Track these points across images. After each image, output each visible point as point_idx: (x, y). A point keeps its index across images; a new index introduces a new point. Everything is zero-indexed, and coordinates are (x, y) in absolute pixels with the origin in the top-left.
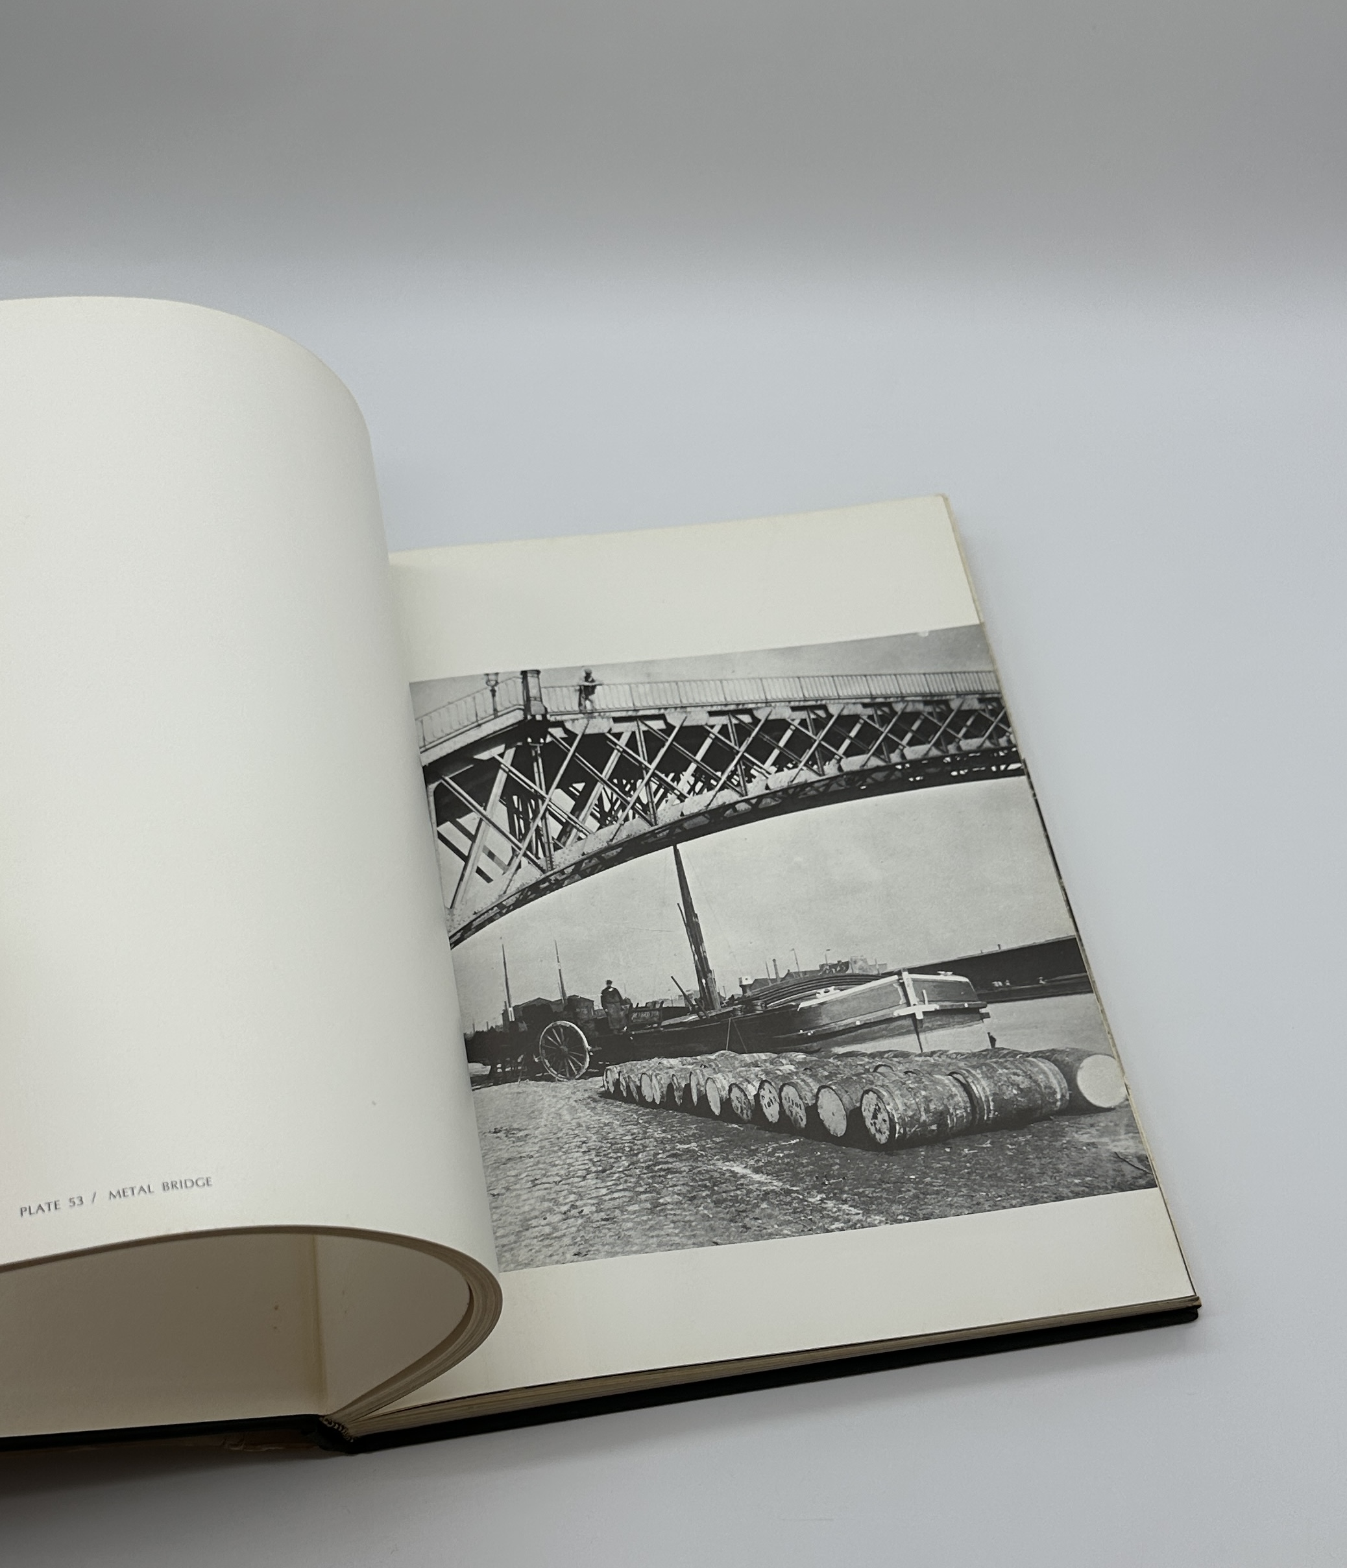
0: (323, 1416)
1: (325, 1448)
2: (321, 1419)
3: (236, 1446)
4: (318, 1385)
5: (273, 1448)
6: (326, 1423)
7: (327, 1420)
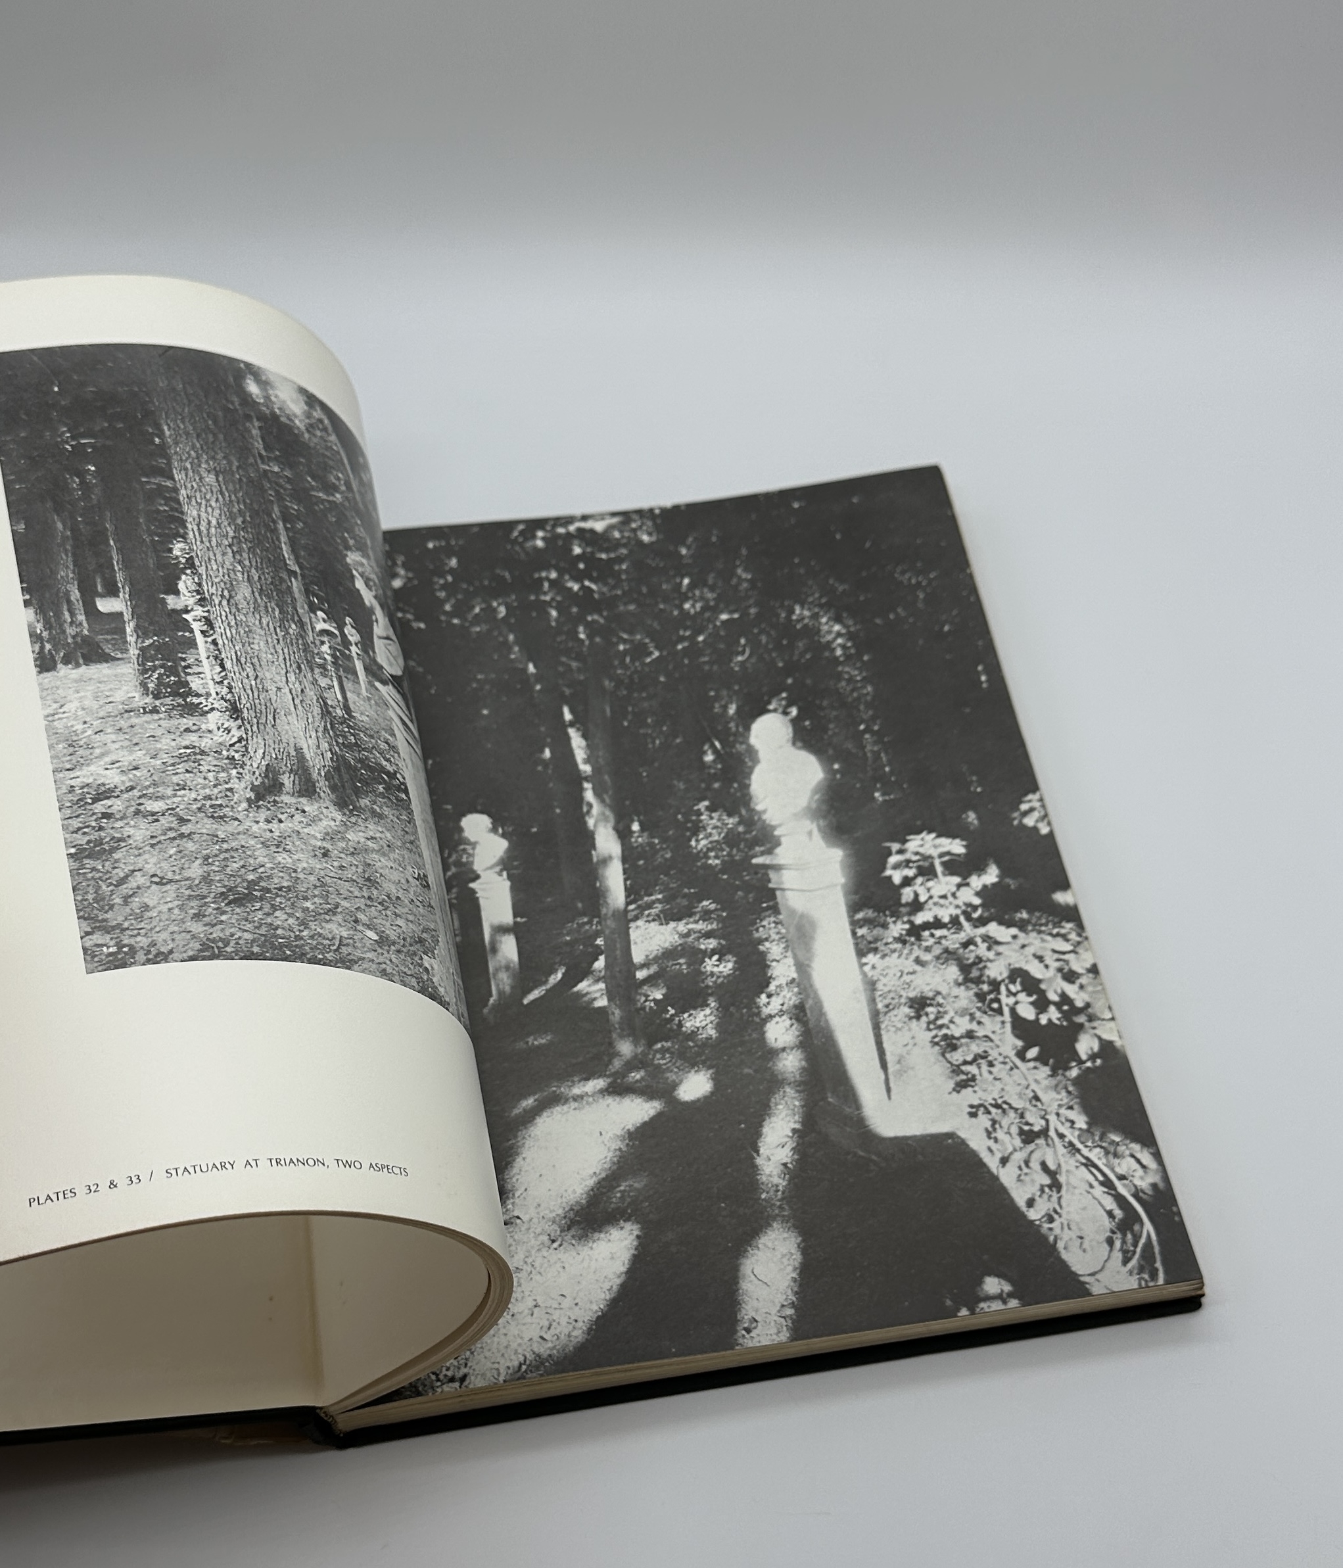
0: (321, 1408)
1: (317, 1442)
2: (318, 1411)
3: (226, 1438)
4: (315, 1375)
5: (261, 1442)
6: (322, 1415)
7: (325, 1412)
